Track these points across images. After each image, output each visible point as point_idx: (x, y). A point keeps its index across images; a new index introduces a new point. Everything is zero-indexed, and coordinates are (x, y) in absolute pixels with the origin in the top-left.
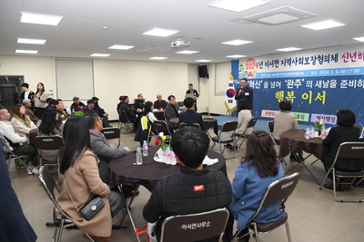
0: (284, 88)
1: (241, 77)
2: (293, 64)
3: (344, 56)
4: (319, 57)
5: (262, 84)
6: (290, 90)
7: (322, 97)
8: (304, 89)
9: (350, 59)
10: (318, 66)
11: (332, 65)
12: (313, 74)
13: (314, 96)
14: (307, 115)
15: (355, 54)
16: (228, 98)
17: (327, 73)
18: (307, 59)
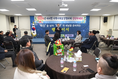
0: (55, 27)
2: (58, 19)
3: (73, 18)
4: (66, 18)
7: (68, 29)
8: (62, 27)
9: (75, 19)
10: (66, 20)
11: (70, 20)
12: (64, 23)
13: (65, 29)
14: (64, 35)
17: (69, 23)
18: (62, 18)
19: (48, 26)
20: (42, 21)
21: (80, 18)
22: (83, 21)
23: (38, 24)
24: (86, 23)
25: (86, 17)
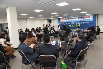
0: (71, 24)
1: (60, 22)
2: (73, 19)
5: (66, 24)
6: (72, 25)
8: (75, 24)
9: (84, 18)
10: (78, 19)
11: (81, 19)
12: (77, 21)
13: (78, 25)
14: (76, 29)
16: (58, 27)
17: (80, 21)
18: (75, 18)
19: (67, 24)
20: (64, 21)
21: (88, 17)
22: (91, 18)
23: (62, 23)
24: (93, 20)
25: (93, 16)
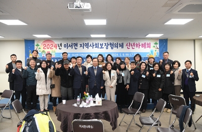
3: (127, 45)
4: (111, 44)
9: (131, 47)
10: (110, 50)
15: (134, 44)
17: (117, 55)
18: (102, 45)
20: (52, 51)
21: (144, 46)
22: (152, 51)
24: (158, 55)
25: (158, 42)
